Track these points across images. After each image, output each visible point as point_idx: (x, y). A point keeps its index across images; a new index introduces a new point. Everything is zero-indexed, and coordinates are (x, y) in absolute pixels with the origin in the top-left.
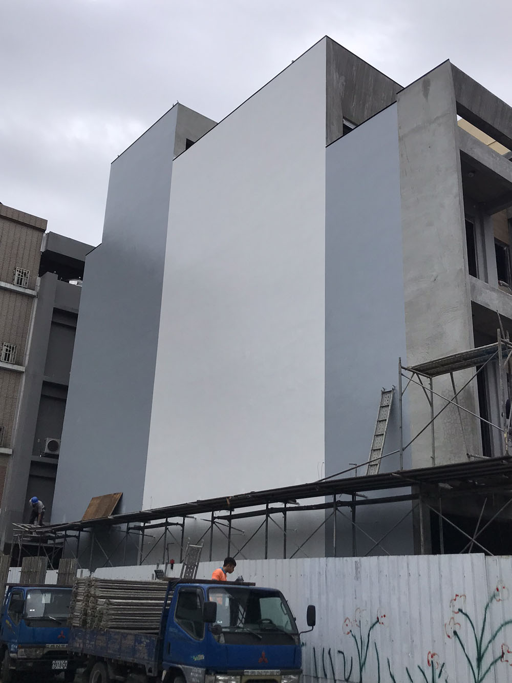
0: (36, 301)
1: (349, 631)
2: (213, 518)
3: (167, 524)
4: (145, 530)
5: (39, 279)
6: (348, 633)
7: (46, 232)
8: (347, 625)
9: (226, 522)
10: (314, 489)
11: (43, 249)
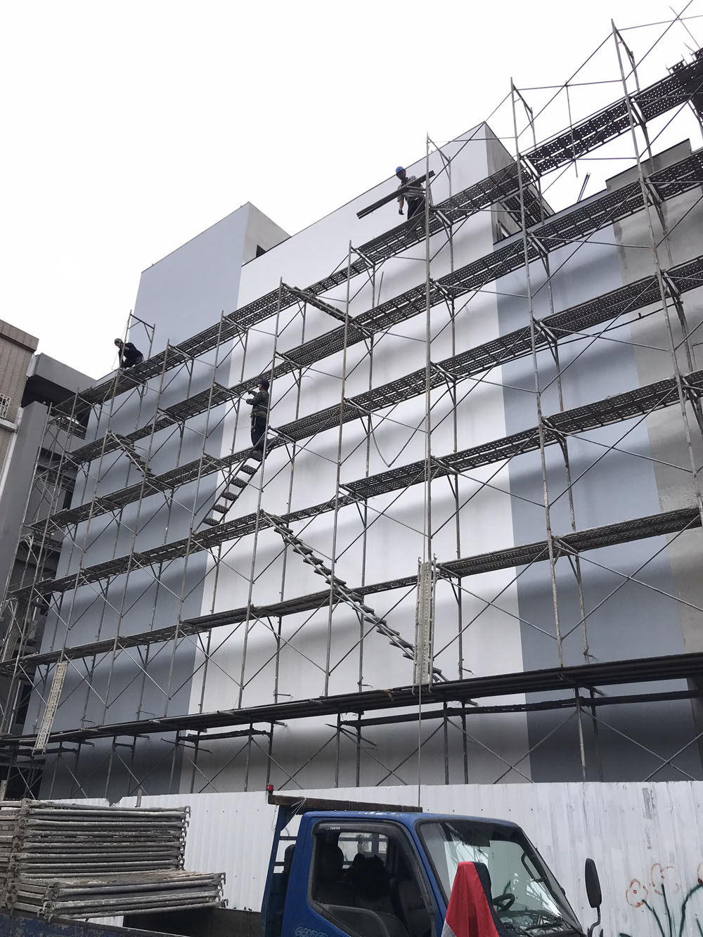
0: (14, 437)
1: (640, 901)
2: (340, 723)
3: (252, 732)
4: (200, 741)
5: (21, 410)
6: (639, 905)
7: (36, 353)
8: (635, 892)
9: (353, 729)
10: (556, 677)
11: (30, 374)
